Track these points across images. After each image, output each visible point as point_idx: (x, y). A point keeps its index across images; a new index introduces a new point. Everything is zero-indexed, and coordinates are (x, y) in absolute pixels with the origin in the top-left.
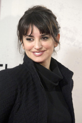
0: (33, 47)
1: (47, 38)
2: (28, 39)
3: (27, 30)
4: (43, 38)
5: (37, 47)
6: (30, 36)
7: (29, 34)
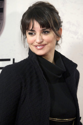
0: (35, 41)
1: (48, 32)
2: (30, 34)
3: (29, 25)
4: (44, 32)
5: (38, 41)
6: (32, 30)
7: (31, 29)
